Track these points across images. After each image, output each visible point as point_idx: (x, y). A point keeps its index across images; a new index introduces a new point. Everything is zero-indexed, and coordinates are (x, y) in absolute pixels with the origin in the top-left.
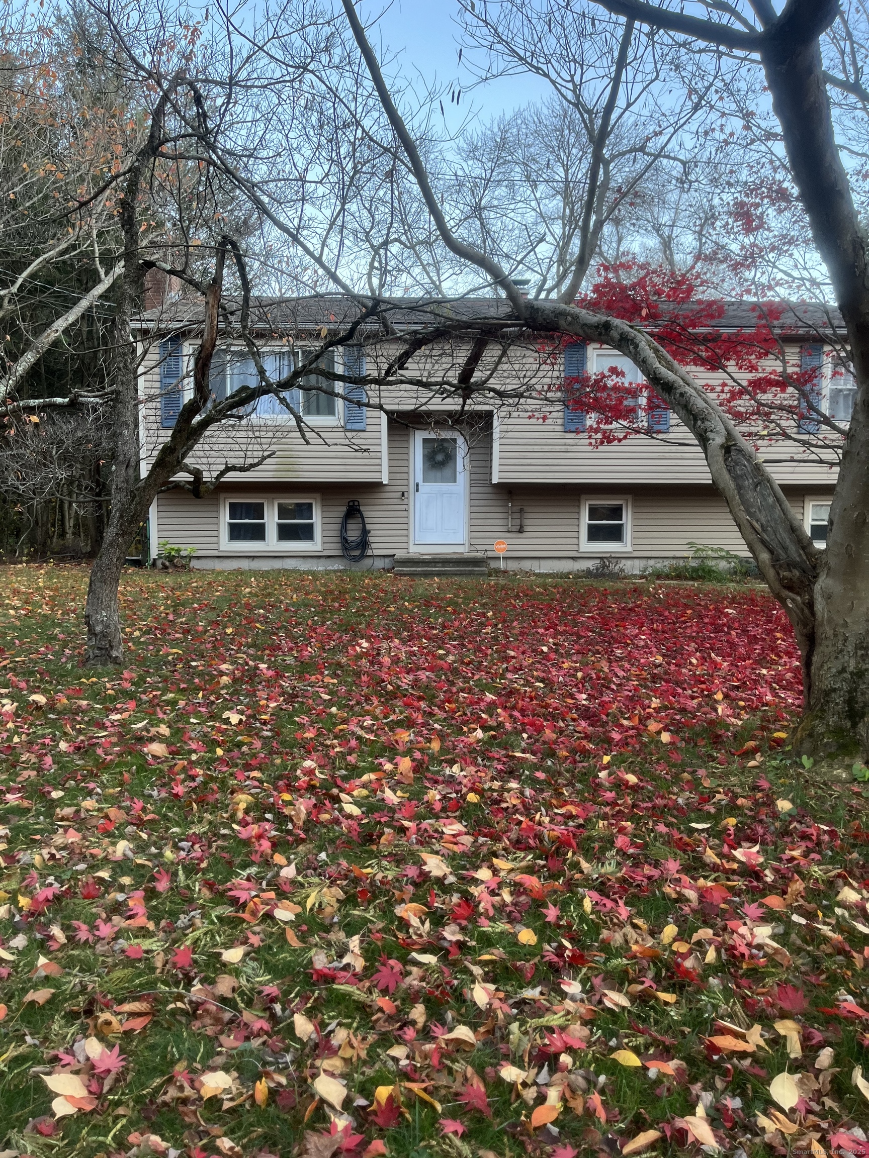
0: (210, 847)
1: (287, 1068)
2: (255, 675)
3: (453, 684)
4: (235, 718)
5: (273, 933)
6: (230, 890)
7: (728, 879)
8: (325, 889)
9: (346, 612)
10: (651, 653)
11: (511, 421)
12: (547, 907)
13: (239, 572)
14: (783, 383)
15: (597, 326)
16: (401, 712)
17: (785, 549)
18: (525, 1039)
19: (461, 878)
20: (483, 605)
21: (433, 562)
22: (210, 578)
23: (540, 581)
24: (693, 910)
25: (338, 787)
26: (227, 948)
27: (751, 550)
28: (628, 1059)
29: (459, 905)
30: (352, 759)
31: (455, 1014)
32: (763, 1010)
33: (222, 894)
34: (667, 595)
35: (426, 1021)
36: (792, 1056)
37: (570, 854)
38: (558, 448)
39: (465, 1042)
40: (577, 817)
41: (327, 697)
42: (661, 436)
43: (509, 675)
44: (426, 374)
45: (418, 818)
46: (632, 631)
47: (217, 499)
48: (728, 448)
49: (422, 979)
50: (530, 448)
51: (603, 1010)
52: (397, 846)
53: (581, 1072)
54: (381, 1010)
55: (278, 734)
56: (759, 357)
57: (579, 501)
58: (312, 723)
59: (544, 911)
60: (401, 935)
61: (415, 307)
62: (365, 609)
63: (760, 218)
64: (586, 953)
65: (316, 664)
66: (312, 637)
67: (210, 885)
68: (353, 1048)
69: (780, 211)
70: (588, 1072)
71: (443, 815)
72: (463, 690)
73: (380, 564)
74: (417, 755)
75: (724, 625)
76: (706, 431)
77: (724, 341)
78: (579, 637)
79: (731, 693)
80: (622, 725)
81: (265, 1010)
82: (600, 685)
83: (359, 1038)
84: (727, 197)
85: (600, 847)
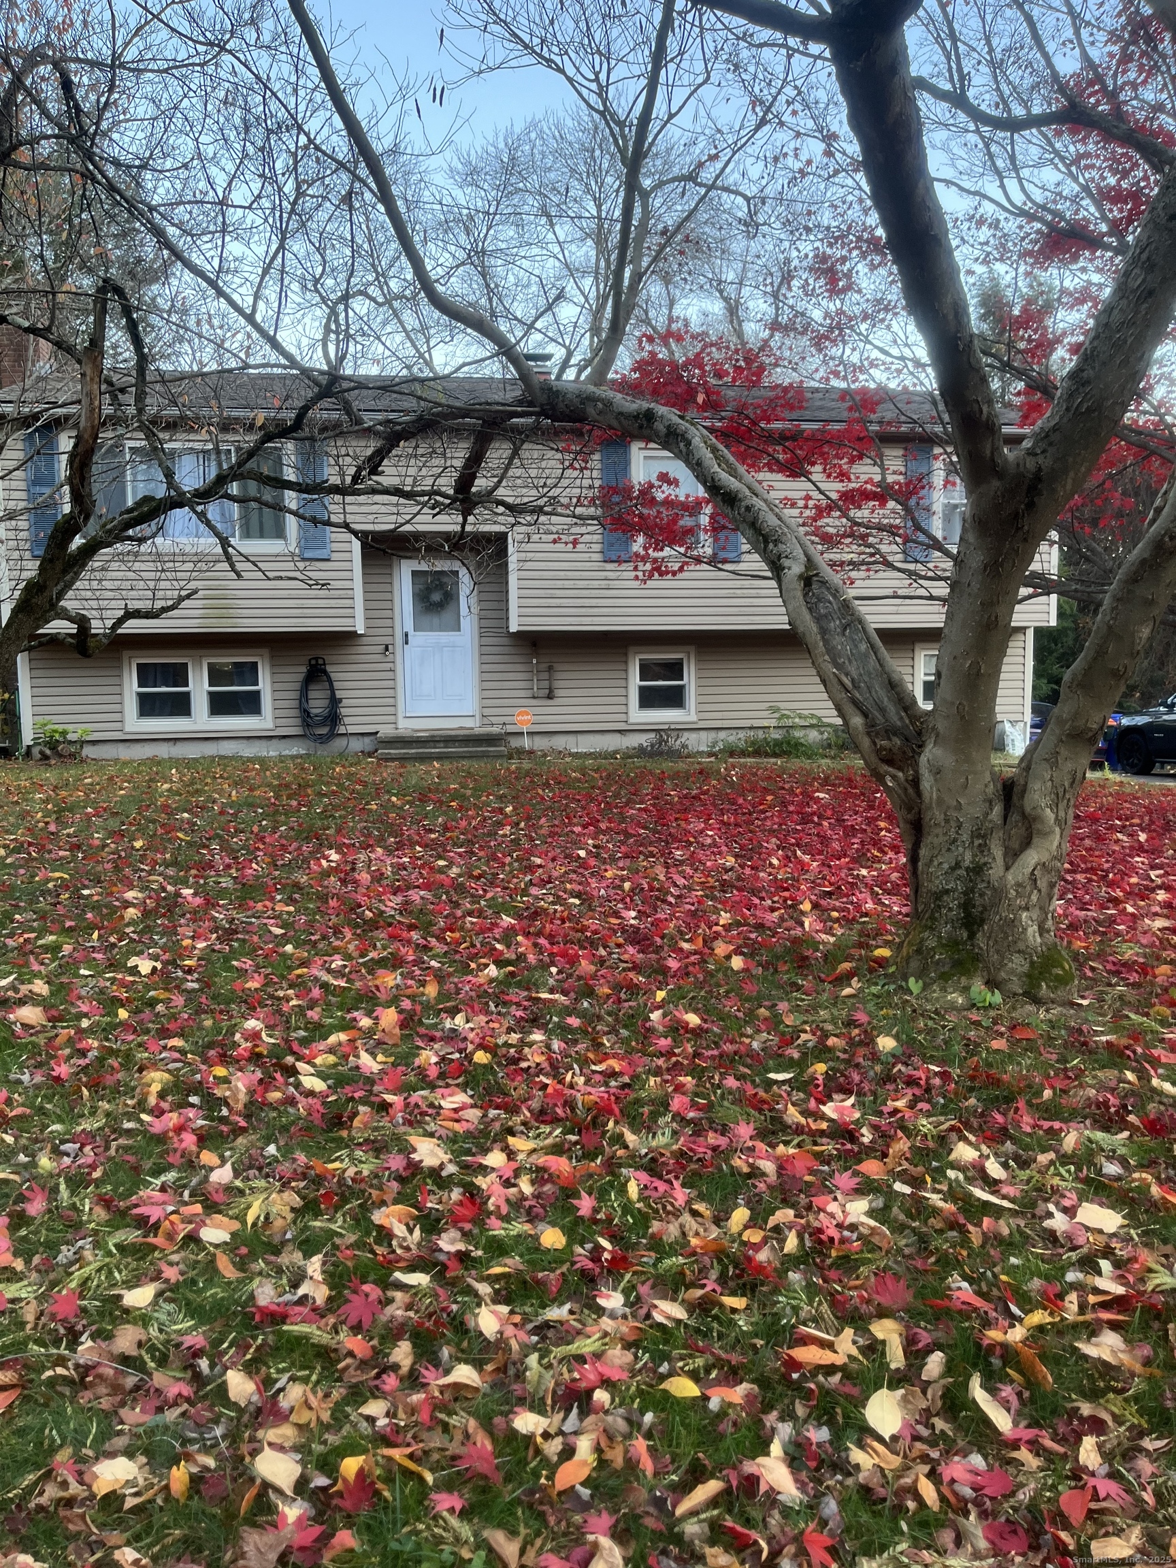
0: (107, 1148)
1: (217, 1445)
2: (176, 904)
3: (457, 905)
4: (145, 966)
5: (197, 1262)
6: (136, 1206)
7: (815, 1143)
8: (274, 1195)
9: (307, 814)
10: (720, 853)
11: (530, 547)
12: (579, 1198)
13: (155, 761)
14: (882, 495)
15: (636, 416)
16: (384, 948)
17: (882, 710)
18: (548, 1375)
19: (465, 1167)
20: (501, 798)
21: (432, 741)
22: (112, 771)
23: (577, 762)
24: (770, 1187)
25: (294, 1053)
26: (130, 1288)
27: (841, 714)
28: (685, 1388)
29: (461, 1203)
30: (314, 1015)
31: (453, 1350)
32: (856, 1308)
33: (123, 1213)
34: (743, 776)
35: (414, 1363)
36: (893, 1366)
37: (611, 1124)
38: (596, 584)
39: (467, 1386)
40: (621, 1074)
41: (279, 931)
42: (728, 567)
43: (534, 891)
44: (409, 481)
45: (406, 1089)
46: (696, 825)
47: (120, 659)
48: (808, 580)
49: (409, 1307)
50: (559, 584)
51: (651, 1327)
52: (376, 1129)
53: (621, 1411)
54: (351, 1354)
55: (208, 986)
56: (852, 461)
57: (626, 655)
58: (258, 967)
59: (575, 1202)
60: (379, 1250)
61: (386, 387)
62: (336, 808)
63: (848, 275)
64: (630, 1254)
65: (264, 886)
66: (258, 849)
67: (106, 1202)
68: (310, 1408)
69: (873, 267)
70: (630, 1411)
71: (441, 1083)
72: (470, 914)
73: (356, 745)
74: (406, 1004)
75: (814, 813)
76: (779, 557)
77: (807, 439)
78: (628, 835)
79: (823, 902)
80: (681, 950)
81: (185, 1369)
82: (653, 898)
83: (320, 1394)
84: (806, 247)
85: (651, 1113)
